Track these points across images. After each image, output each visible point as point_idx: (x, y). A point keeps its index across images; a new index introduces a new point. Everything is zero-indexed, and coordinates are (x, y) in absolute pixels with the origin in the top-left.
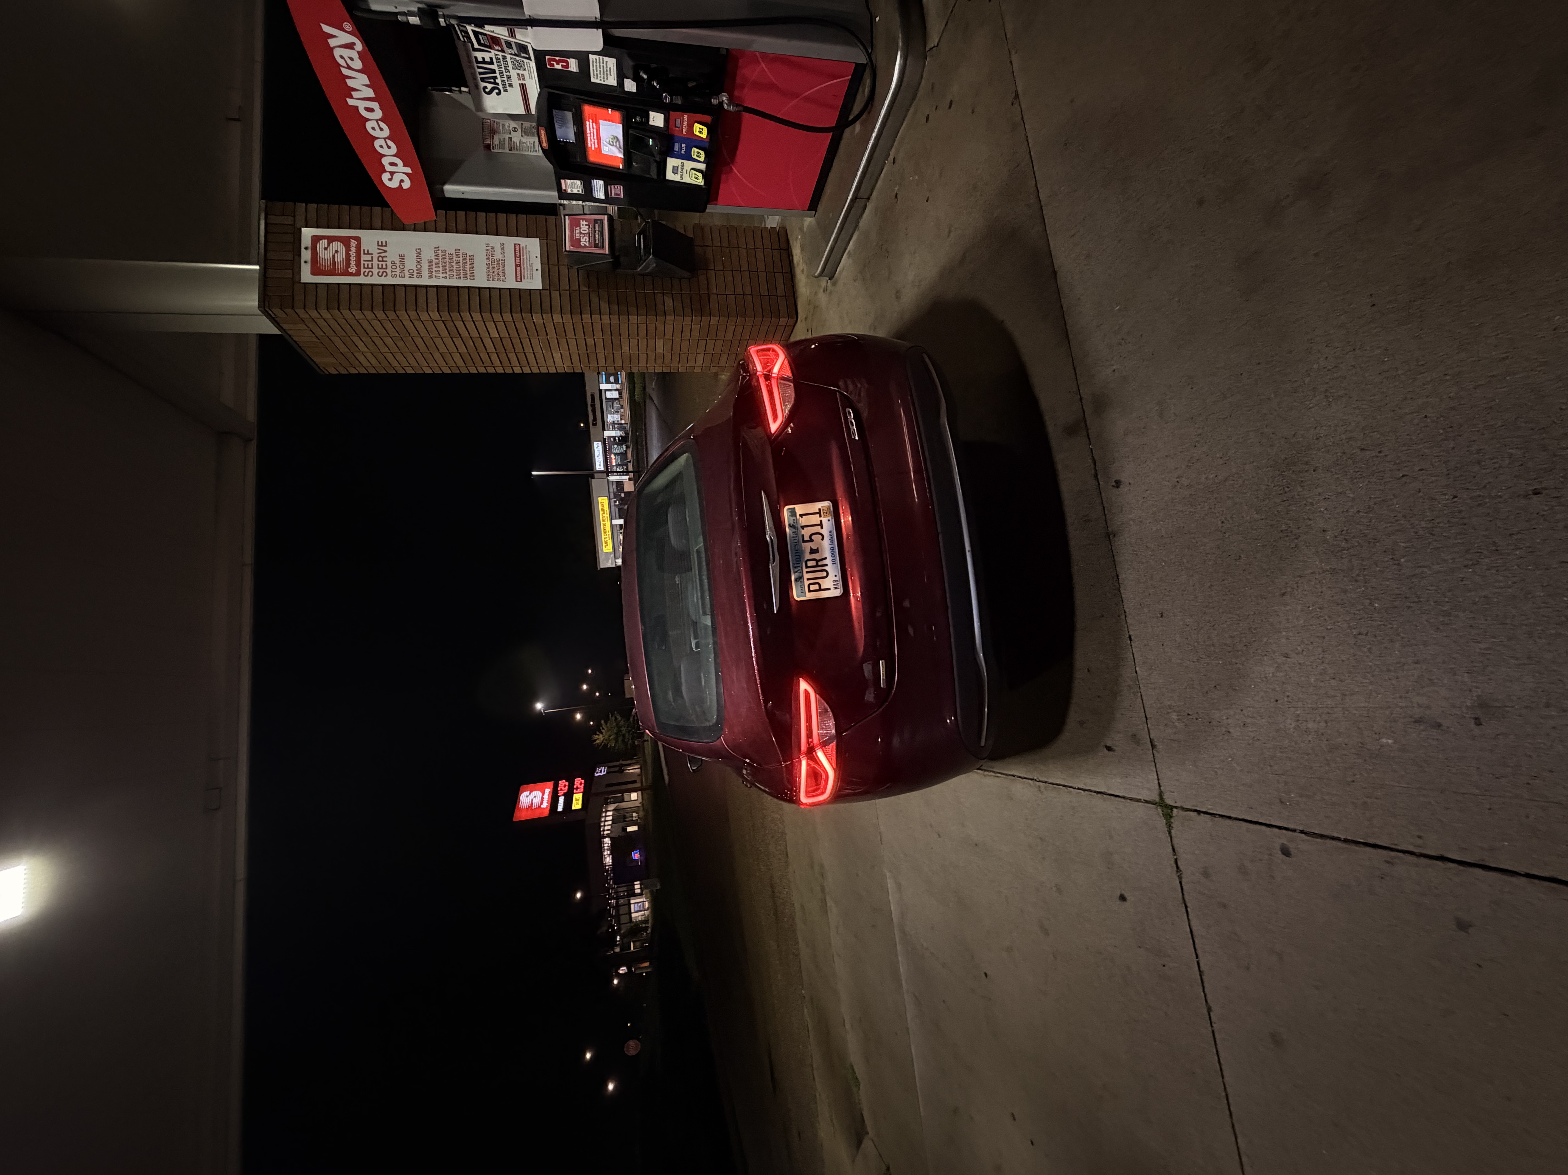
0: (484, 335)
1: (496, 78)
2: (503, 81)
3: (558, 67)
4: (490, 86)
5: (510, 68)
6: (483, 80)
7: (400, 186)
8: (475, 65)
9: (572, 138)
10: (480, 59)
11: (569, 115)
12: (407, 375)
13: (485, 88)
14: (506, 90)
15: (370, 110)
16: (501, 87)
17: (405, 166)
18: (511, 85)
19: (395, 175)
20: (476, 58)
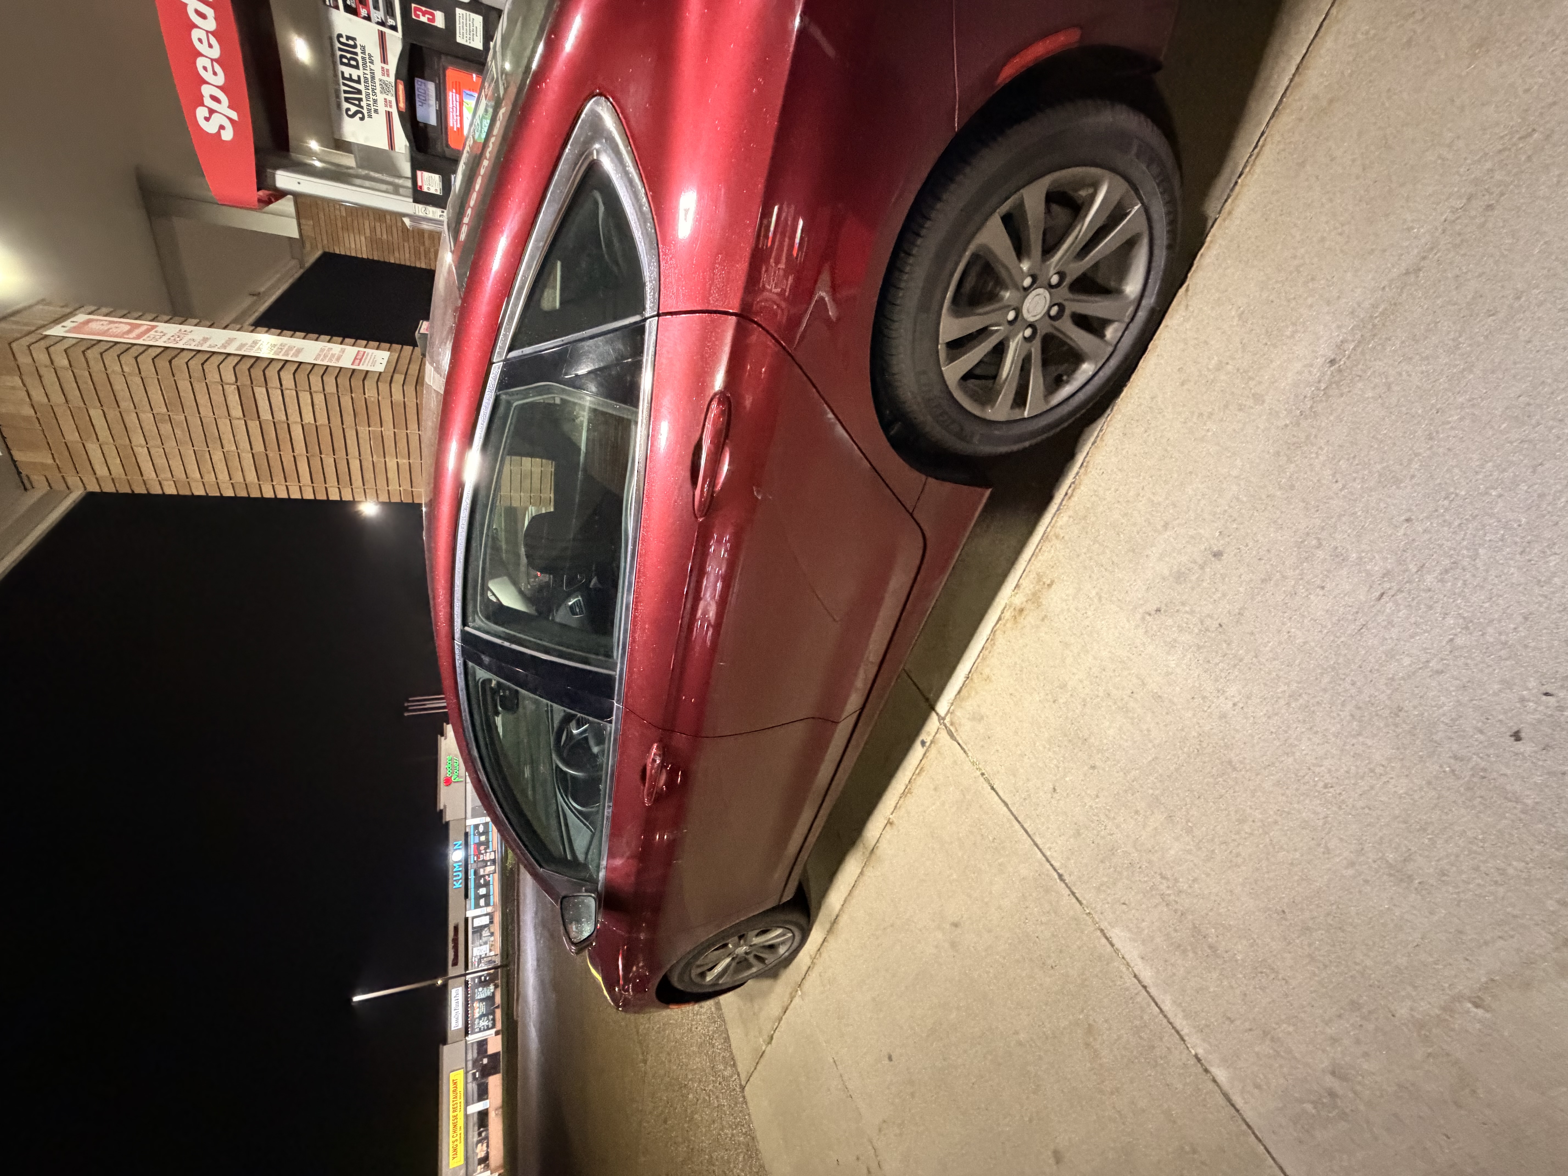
0: (294, 417)
1: (360, 100)
2: (368, 105)
3: (424, 19)
4: (354, 109)
5: (378, 91)
6: (347, 100)
7: (219, 133)
8: (341, 81)
9: (433, 121)
10: (347, 75)
11: (431, 87)
12: (164, 497)
13: (348, 110)
14: (370, 116)
15: (203, 16)
16: (365, 111)
17: (230, 107)
18: (376, 111)
19: (214, 115)
20: (343, 73)
